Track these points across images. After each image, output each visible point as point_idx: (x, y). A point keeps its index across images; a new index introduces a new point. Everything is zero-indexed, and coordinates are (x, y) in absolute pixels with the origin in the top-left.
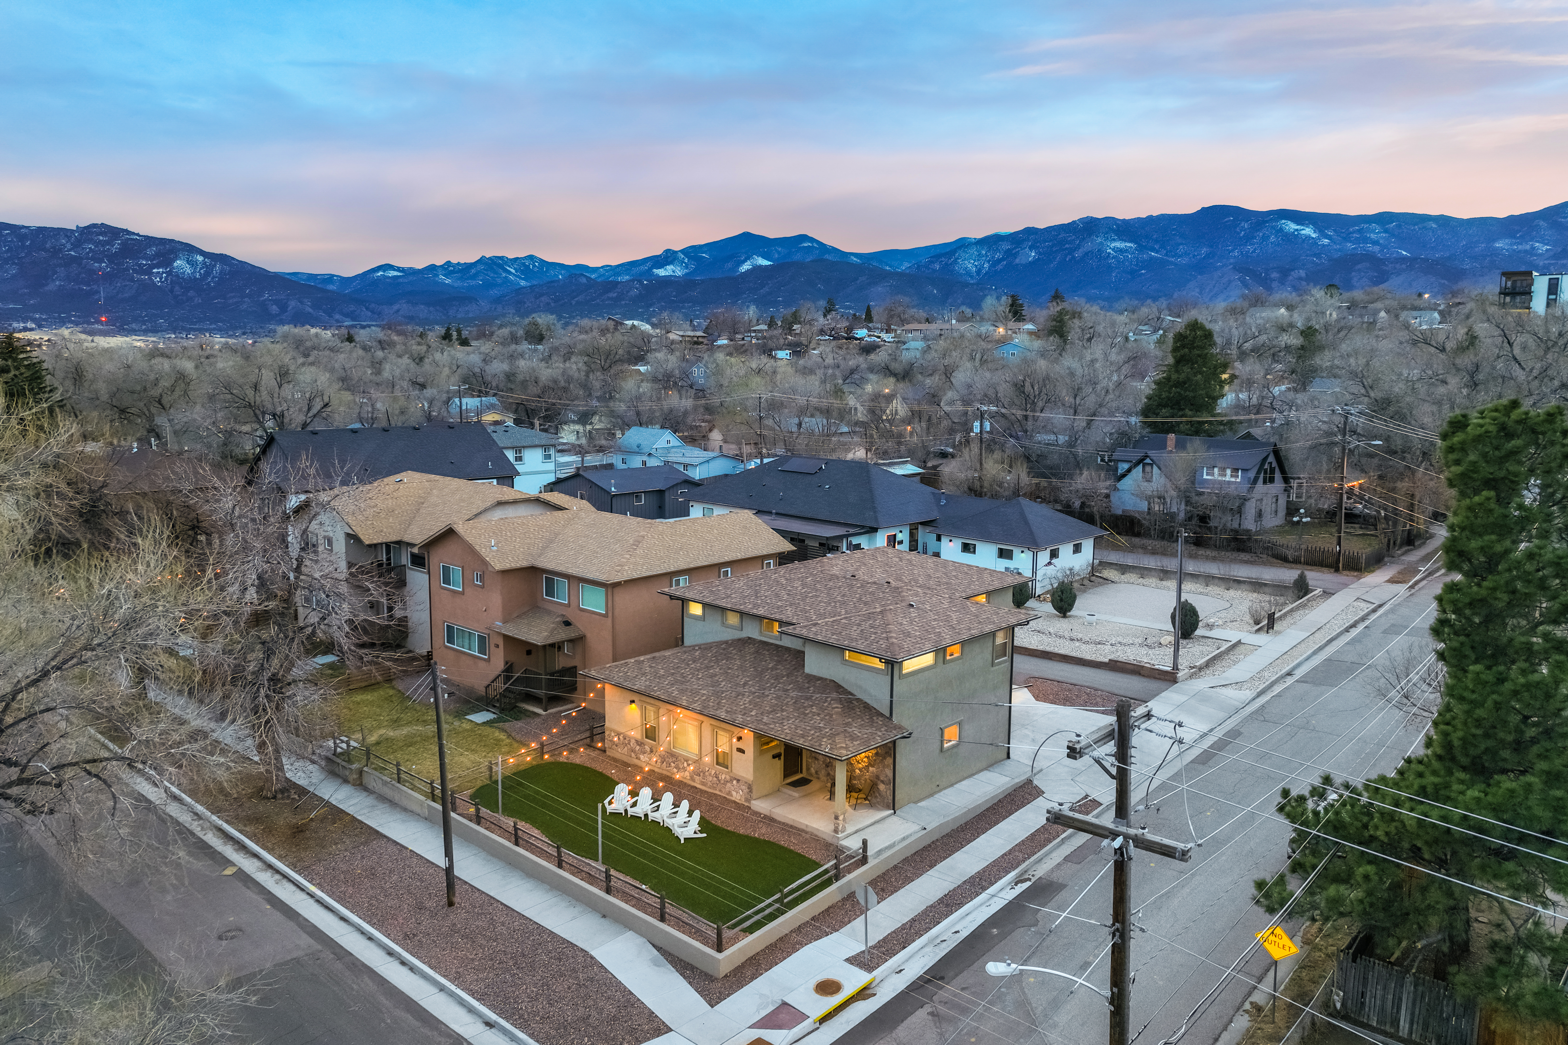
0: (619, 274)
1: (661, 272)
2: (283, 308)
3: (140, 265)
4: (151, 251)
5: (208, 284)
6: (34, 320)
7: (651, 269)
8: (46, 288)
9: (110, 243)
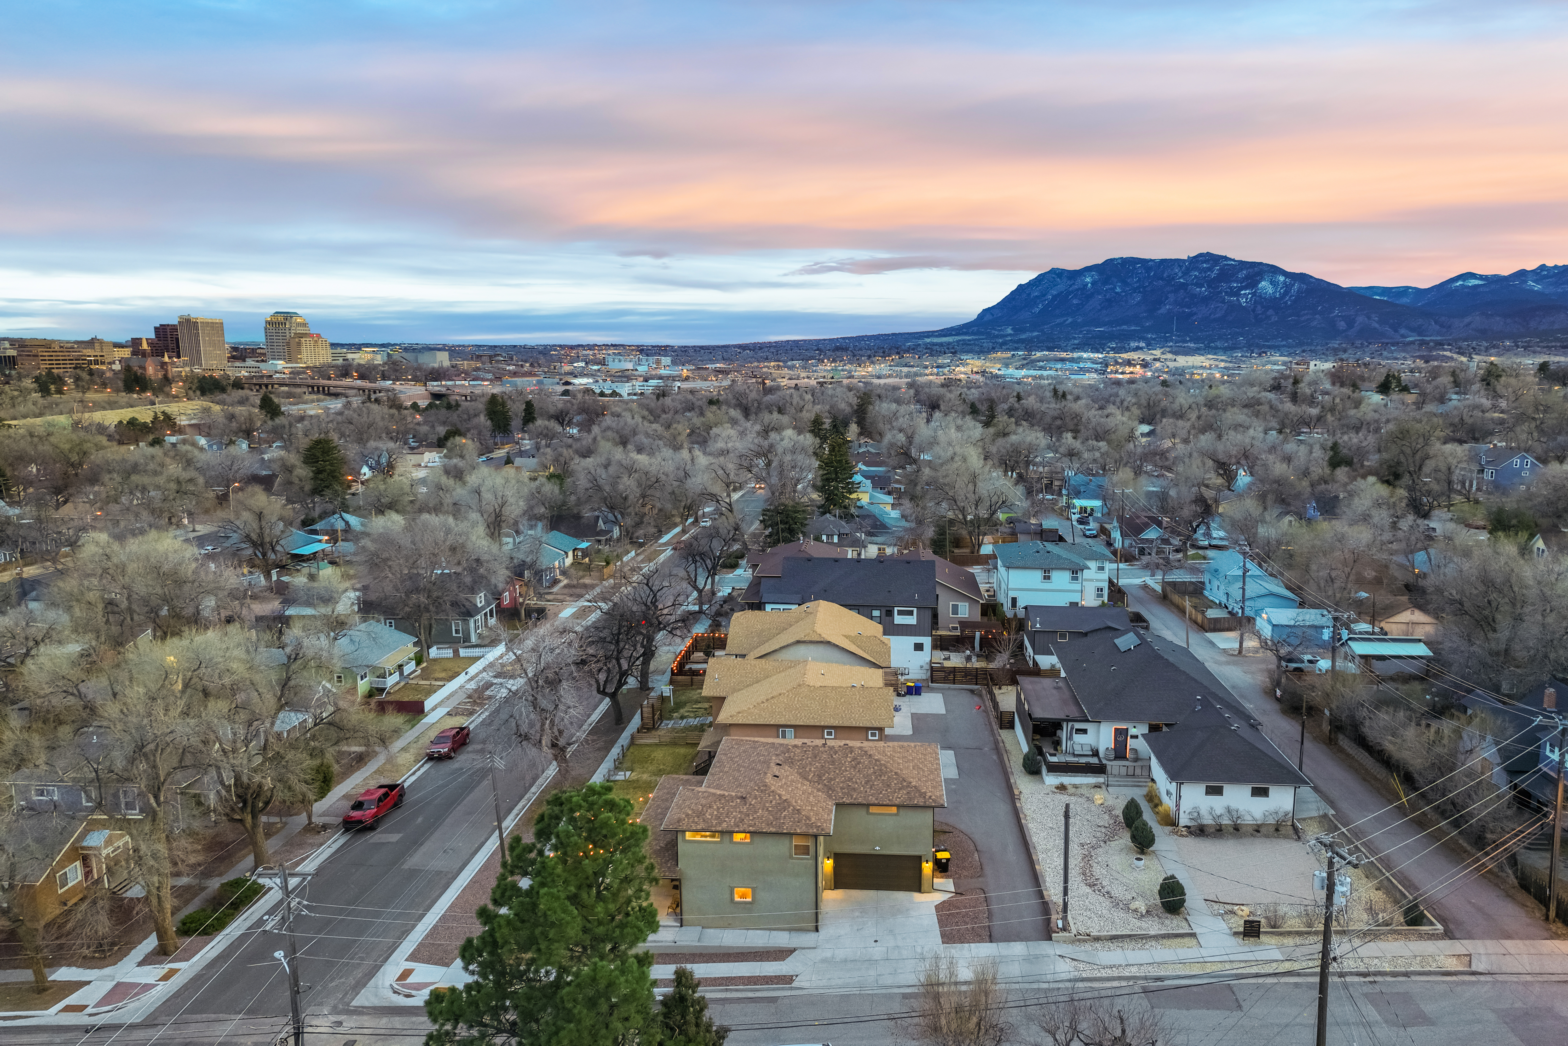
2: (1350, 323)
4: (1242, 274)
5: (1286, 303)
8: (1160, 312)
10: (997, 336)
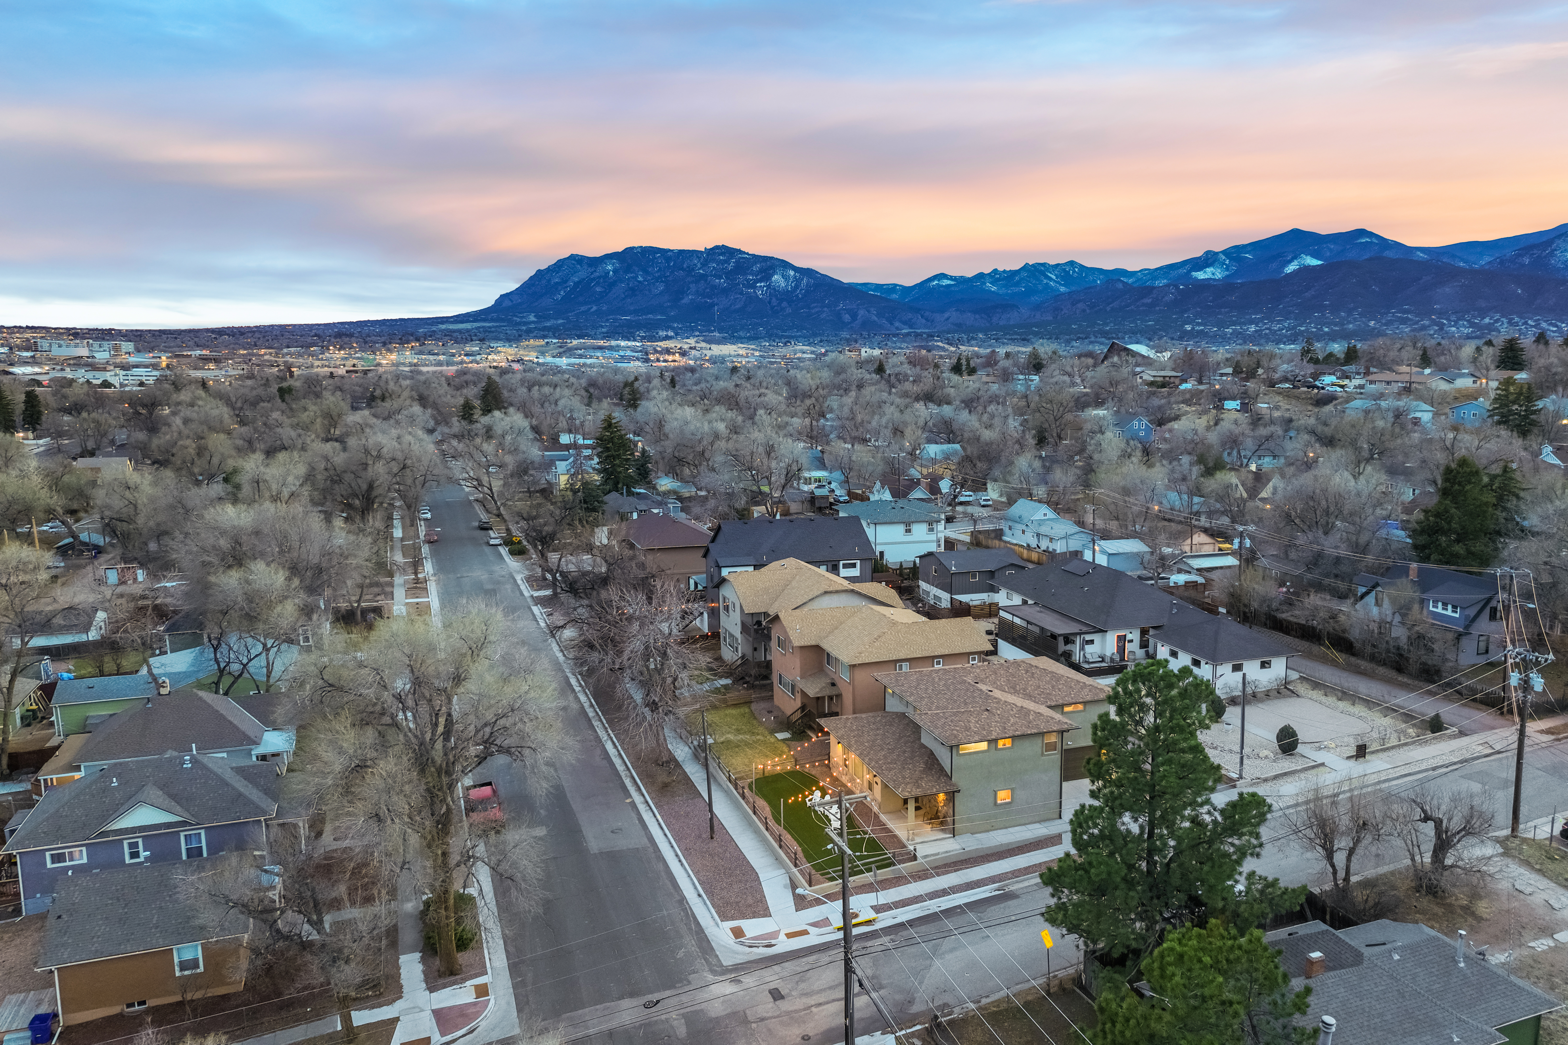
0: (1155, 278)
1: (1201, 275)
2: (854, 316)
3: (748, 280)
4: (756, 268)
5: (797, 296)
6: (673, 329)
7: (1189, 272)
8: (684, 301)
9: (727, 262)
10: (519, 324)
